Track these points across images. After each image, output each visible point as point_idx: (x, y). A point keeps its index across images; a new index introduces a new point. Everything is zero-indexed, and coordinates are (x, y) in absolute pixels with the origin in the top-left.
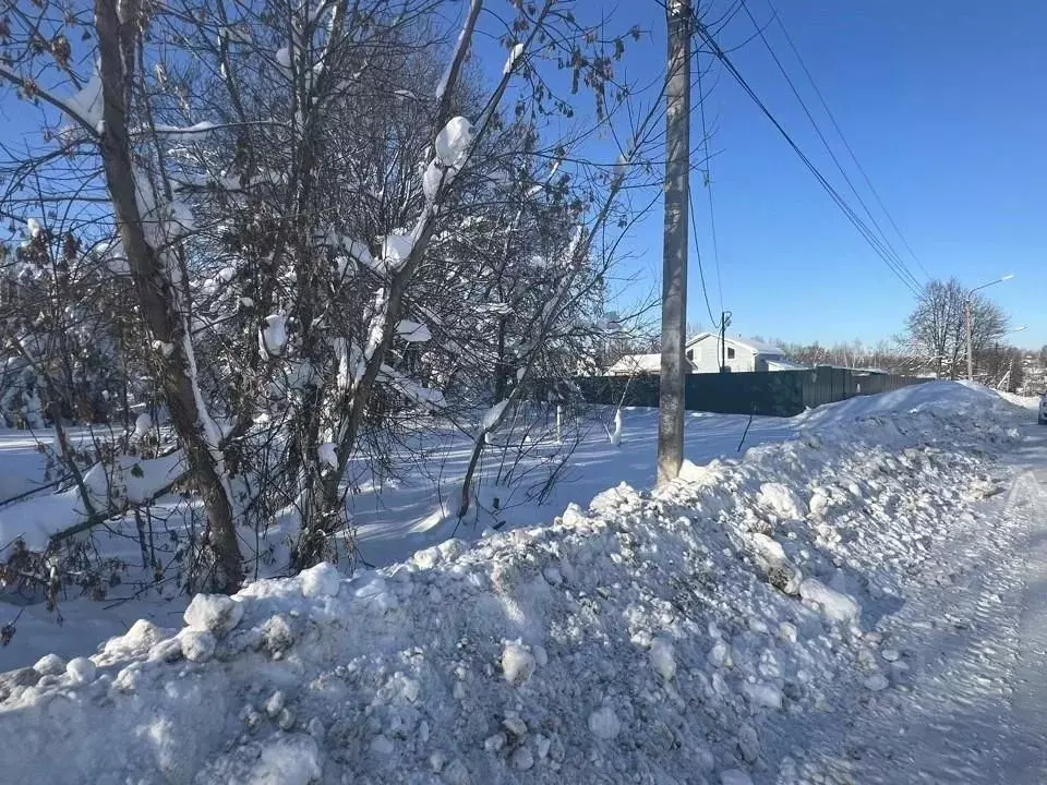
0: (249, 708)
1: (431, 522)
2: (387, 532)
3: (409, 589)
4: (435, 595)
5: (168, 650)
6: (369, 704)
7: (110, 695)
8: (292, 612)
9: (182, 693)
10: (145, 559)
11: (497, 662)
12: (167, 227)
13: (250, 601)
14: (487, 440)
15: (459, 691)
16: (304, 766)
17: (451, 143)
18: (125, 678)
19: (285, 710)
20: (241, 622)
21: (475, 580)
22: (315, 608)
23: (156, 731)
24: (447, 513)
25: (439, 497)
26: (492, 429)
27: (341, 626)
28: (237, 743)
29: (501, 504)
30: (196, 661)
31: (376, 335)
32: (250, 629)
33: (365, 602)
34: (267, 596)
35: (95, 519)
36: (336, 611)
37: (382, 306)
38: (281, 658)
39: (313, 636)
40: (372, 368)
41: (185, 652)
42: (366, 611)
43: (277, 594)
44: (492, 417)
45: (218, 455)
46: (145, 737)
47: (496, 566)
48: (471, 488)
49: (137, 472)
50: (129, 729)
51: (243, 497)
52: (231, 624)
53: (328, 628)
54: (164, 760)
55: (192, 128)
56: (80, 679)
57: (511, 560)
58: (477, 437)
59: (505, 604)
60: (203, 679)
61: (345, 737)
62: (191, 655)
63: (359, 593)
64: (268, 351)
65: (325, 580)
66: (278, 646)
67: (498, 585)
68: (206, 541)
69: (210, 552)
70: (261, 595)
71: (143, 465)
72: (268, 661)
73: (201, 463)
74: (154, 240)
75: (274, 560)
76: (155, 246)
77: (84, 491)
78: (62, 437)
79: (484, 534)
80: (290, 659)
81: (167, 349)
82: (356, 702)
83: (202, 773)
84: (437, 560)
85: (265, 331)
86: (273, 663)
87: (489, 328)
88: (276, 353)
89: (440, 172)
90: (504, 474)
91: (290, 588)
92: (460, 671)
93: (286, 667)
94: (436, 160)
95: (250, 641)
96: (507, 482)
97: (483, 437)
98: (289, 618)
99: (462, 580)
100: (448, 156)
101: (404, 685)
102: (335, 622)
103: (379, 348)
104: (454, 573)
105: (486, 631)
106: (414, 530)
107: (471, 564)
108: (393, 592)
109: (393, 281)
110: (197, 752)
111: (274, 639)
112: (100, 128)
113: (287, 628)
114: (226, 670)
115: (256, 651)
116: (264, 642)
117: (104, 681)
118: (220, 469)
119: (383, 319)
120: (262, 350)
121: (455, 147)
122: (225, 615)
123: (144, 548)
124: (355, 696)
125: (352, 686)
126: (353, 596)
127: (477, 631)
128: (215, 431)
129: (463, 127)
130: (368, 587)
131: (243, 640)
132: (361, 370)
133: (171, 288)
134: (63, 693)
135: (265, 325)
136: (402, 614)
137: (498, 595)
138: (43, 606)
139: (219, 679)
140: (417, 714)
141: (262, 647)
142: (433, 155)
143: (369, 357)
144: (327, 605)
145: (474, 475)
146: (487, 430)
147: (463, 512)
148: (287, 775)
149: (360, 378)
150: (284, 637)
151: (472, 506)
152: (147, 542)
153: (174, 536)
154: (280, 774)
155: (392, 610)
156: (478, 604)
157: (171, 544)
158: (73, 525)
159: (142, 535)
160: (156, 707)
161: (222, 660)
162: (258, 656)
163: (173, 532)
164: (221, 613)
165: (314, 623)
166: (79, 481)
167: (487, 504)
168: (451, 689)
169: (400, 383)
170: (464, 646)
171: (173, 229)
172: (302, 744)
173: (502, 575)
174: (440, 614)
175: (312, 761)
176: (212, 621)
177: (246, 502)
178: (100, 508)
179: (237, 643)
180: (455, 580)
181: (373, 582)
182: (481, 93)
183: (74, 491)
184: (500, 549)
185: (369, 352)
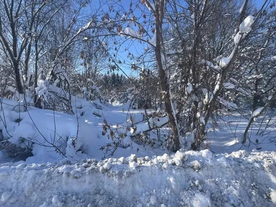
0: (191, 182)
1: (232, 143)
2: (217, 144)
3: (233, 163)
4: (242, 166)
5: (173, 162)
6: (223, 192)
7: (162, 168)
8: (200, 161)
9: (176, 172)
10: (158, 139)
11: (268, 195)
12: (167, 65)
13: (189, 155)
14: (254, 120)
15: (254, 199)
16: (207, 202)
17: (246, 25)
18: (165, 166)
19: (200, 185)
20: (187, 160)
21: (257, 165)
22: (206, 161)
23: (171, 179)
24: (237, 142)
25: (235, 136)
26: (257, 116)
27: (213, 168)
28: (188, 189)
29: (259, 142)
30: (178, 166)
31: (217, 87)
32: (190, 162)
33: (220, 163)
34: (193, 155)
35: (151, 129)
36: (212, 163)
37: (219, 79)
38: (198, 172)
39: (206, 168)
40: (215, 96)
41: (176, 163)
42: (220, 165)
43: (196, 155)
44: (257, 112)
45: (175, 118)
46: (169, 180)
47: (265, 162)
48: (247, 135)
49: (159, 120)
50: (166, 177)
51: (180, 129)
52: (185, 160)
53: (210, 167)
54: (173, 187)
55: (169, 41)
56: (157, 163)
57: (272, 162)
58: (250, 118)
59: (270, 176)
60: (180, 171)
61: (217, 199)
62: (177, 165)
63: (218, 160)
64: (187, 93)
65: (208, 154)
66: (197, 168)
67: (267, 169)
68: (172, 138)
69: (173, 141)
70: (191, 154)
71: (160, 119)
72: (194, 171)
73: (172, 120)
74: (164, 68)
75: (187, 146)
76: (164, 70)
77: (149, 123)
78: (146, 112)
79: (253, 151)
80: (200, 172)
81: (166, 93)
82: (219, 190)
83: (181, 193)
84: (241, 156)
85: (187, 88)
86: (195, 172)
87: (251, 83)
88: (189, 93)
89: (241, 36)
90: (260, 132)
91: (199, 154)
92: (253, 193)
93: (199, 174)
94: (240, 32)
95: (190, 165)
96: (261, 134)
97: (253, 119)
98: (200, 162)
99: (252, 164)
100: (244, 30)
101: (234, 191)
102: (211, 166)
103: (218, 91)
104: (248, 161)
105: (262, 183)
106: (226, 144)
107: (255, 160)
108: (228, 162)
109: (223, 71)
110: (180, 188)
111: (196, 166)
112: (155, 45)
113: (199, 164)
114: (185, 170)
115: (191, 168)
116: (194, 166)
117: (161, 165)
118: (176, 121)
119: (219, 83)
120: (186, 92)
121: (247, 26)
122: (184, 157)
123: (158, 137)
124: (218, 189)
125: (217, 185)
126: (216, 161)
127: (259, 182)
128: (175, 112)
129: (251, 19)
130: (220, 159)
131: (188, 164)
132: (212, 97)
133: (167, 79)
134: (154, 165)
135: (187, 86)
136: (231, 169)
137: (267, 172)
138: (142, 146)
139: (183, 172)
140: (239, 201)
141: (193, 167)
142: (238, 30)
143: (214, 94)
144: (209, 161)
145: (248, 131)
146: (254, 117)
147: (244, 142)
148: (202, 202)
149: (212, 100)
150: (199, 167)
151: (247, 140)
152: (159, 135)
153: (165, 136)
154: (200, 201)
155: (228, 167)
156: (259, 173)
157: (164, 137)
158: (147, 130)
159: (158, 134)
160: (171, 174)
161: (184, 168)
162: (192, 169)
163: (164, 134)
164: (183, 156)
165: (206, 165)
166: (148, 121)
167: (254, 141)
168: (250, 198)
169: (222, 101)
170: (254, 185)
171: (168, 65)
172: (206, 196)
173: (268, 166)
174: (244, 173)
175: (209, 201)
176: (181, 158)
177: (180, 130)
178: (152, 127)
179: (187, 165)
180: (249, 163)
181: (222, 158)
182: (252, 6)
183: (147, 123)
184: (266, 157)
185: (214, 92)
